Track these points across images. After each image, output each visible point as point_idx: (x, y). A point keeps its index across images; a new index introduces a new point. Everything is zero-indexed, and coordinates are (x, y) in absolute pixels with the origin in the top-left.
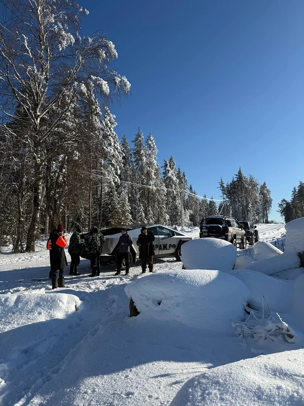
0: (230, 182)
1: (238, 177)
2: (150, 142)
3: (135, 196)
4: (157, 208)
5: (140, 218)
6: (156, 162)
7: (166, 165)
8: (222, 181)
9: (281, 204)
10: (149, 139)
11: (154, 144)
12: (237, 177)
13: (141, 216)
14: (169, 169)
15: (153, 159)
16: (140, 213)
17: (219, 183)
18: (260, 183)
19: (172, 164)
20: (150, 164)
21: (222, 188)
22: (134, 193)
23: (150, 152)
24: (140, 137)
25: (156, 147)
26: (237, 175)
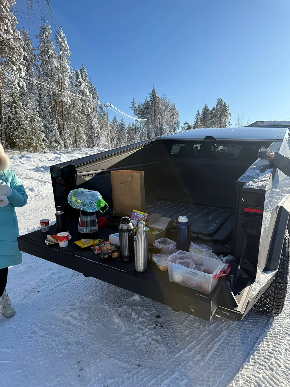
0: (143, 102)
1: (151, 96)
2: (60, 40)
3: (45, 110)
4: (74, 126)
5: (54, 137)
6: (69, 67)
7: (78, 76)
8: (133, 101)
9: (184, 127)
10: (57, 35)
11: (66, 42)
12: (150, 97)
13: (55, 135)
14: (82, 80)
15: (66, 64)
16: (54, 131)
17: (131, 102)
18: (172, 104)
19: (84, 75)
20: (62, 69)
21: (133, 109)
22: (43, 106)
23: (61, 53)
24: (47, 30)
25: (68, 47)
26: (150, 94)
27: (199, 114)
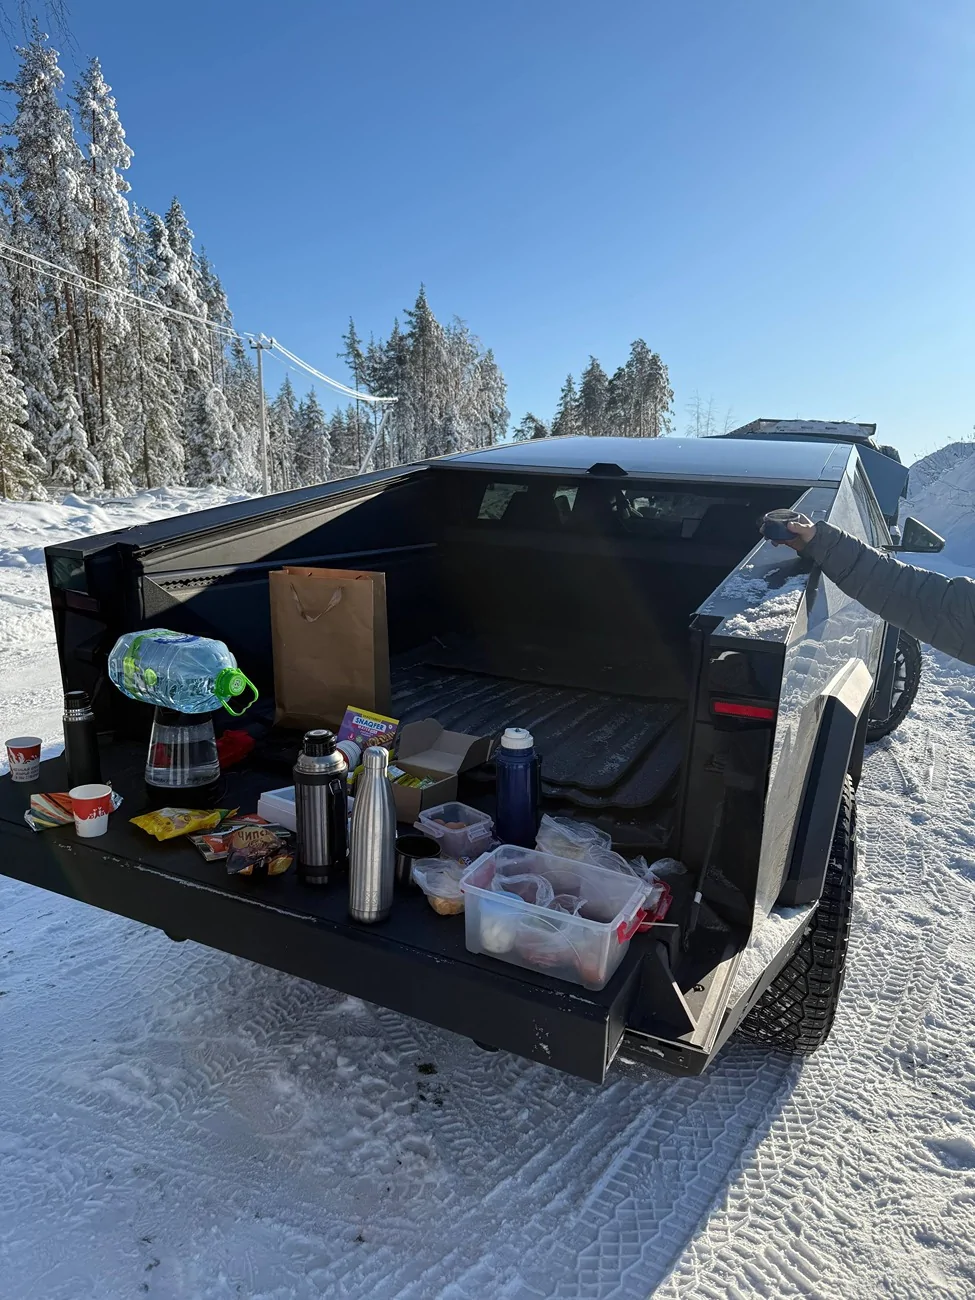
0: (384, 338)
1: (414, 320)
2: (94, 105)
3: (34, 348)
4: (140, 410)
5: (68, 448)
6: (126, 203)
7: (156, 235)
8: (352, 333)
9: (522, 431)
10: (83, 88)
11: (115, 115)
12: (410, 322)
13: (70, 440)
14: (170, 252)
15: (115, 190)
16: (68, 426)
17: (344, 337)
18: (482, 351)
19: (177, 235)
20: (101, 208)
21: (352, 359)
22: (29, 335)
23: (95, 150)
24: (44, 67)
25: (123, 133)
26: (410, 314)
27: (570, 390)
